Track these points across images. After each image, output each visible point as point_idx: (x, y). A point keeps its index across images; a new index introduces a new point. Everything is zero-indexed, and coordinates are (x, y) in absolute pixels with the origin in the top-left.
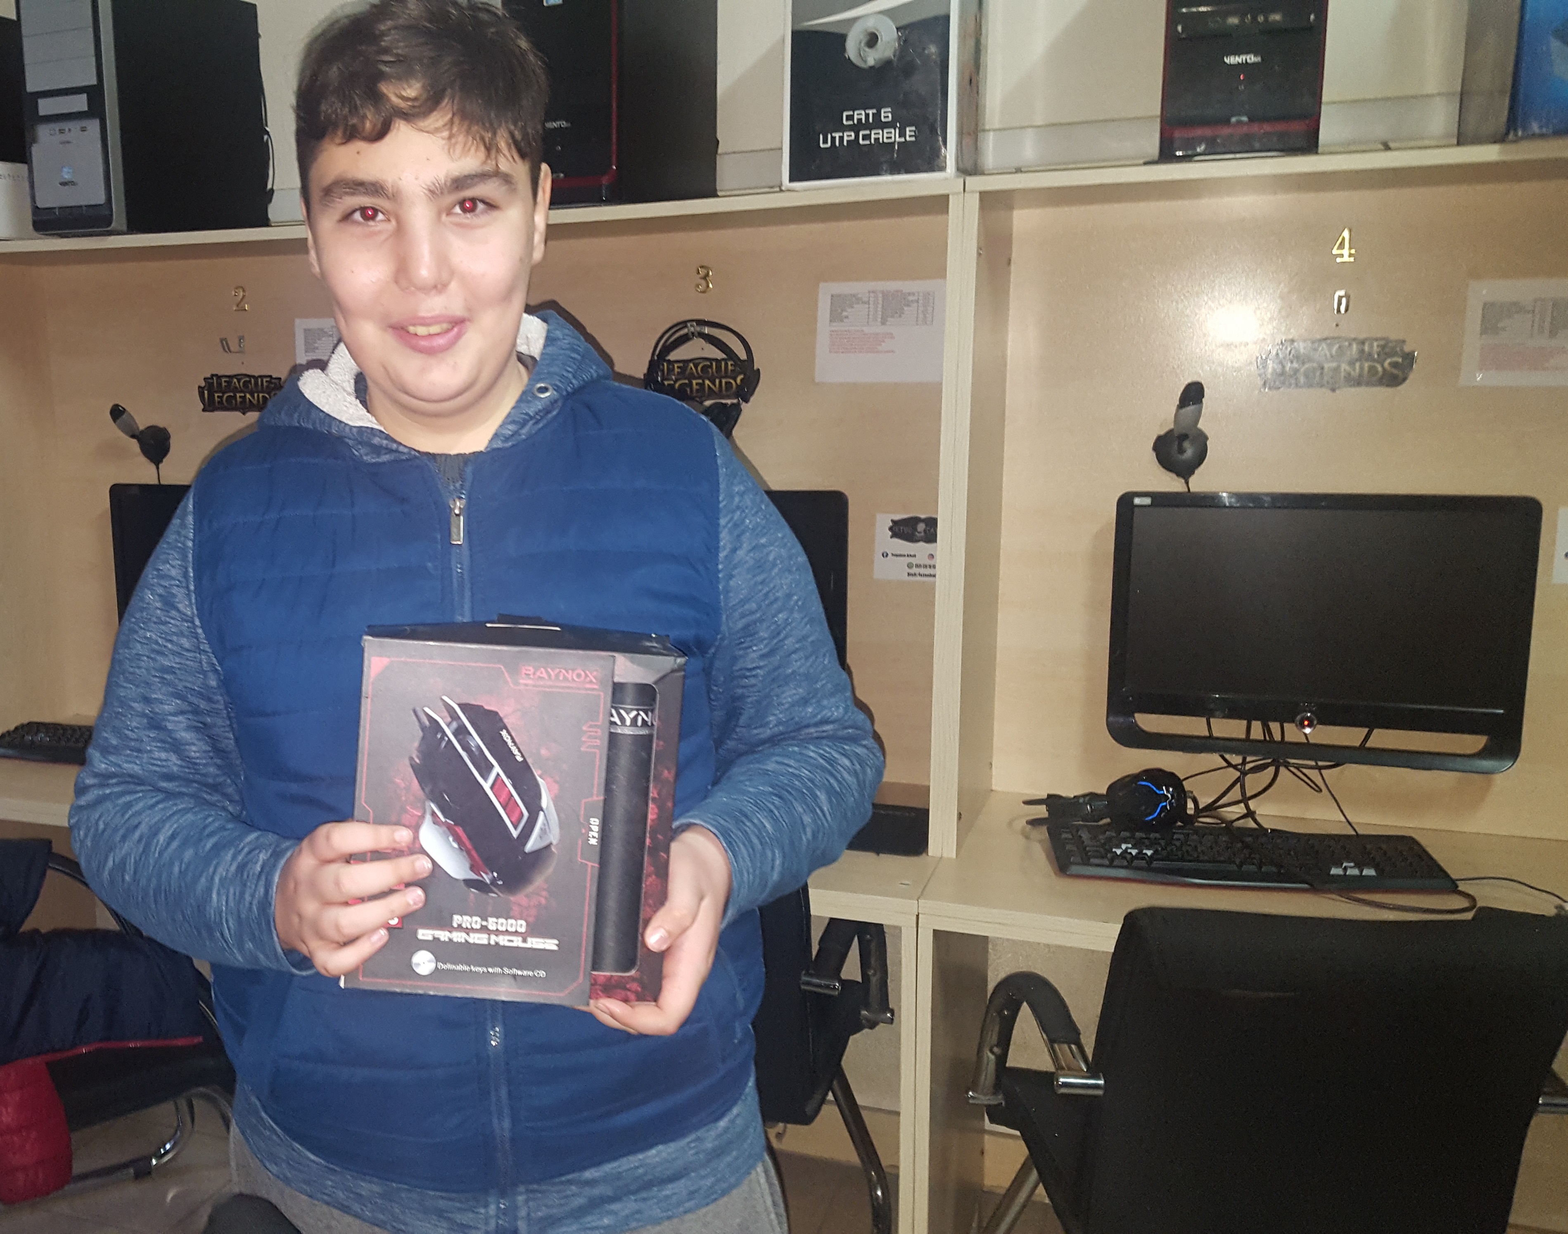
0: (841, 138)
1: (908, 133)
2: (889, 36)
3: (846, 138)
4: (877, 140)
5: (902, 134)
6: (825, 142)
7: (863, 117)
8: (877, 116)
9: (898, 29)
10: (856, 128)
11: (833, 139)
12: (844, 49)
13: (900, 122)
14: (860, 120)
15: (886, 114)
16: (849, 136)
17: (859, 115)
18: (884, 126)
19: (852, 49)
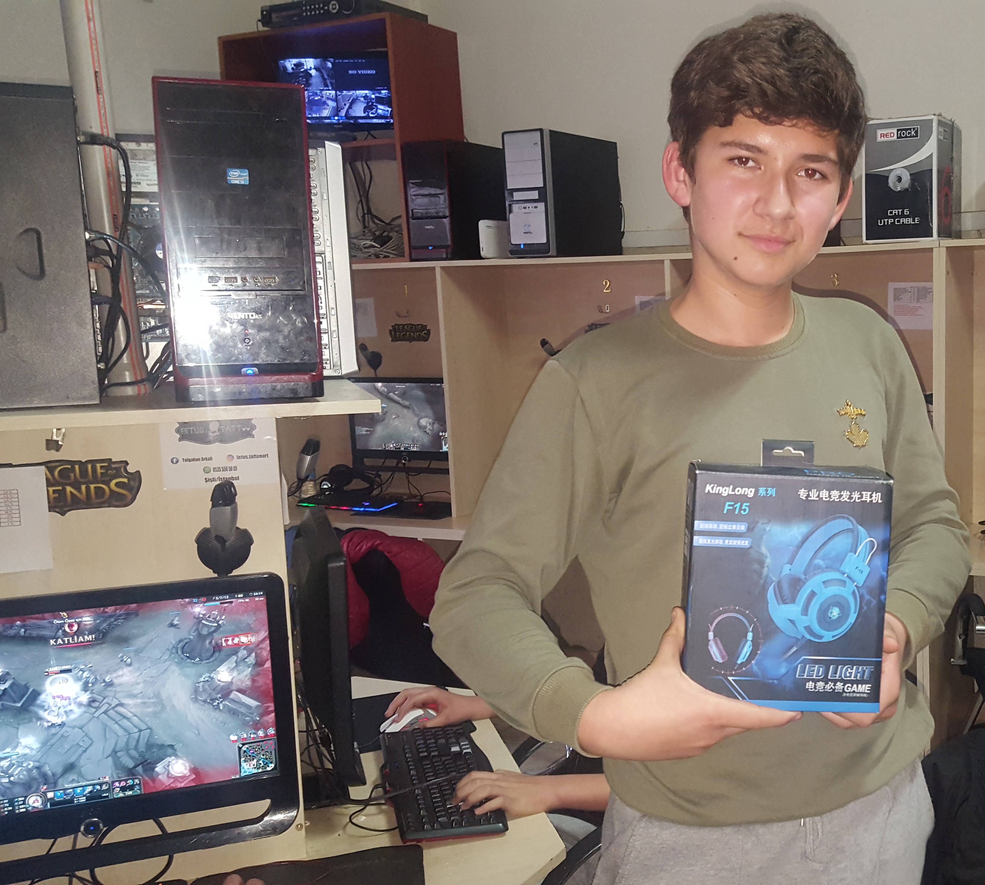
0: (888, 221)
1: (916, 220)
2: (906, 178)
3: (890, 222)
4: (903, 222)
5: (914, 221)
6: (881, 223)
7: (897, 212)
8: (903, 212)
9: (910, 174)
10: (894, 217)
11: (884, 222)
12: (888, 183)
13: (912, 215)
14: (895, 214)
15: (906, 212)
16: (891, 221)
17: (895, 212)
18: (906, 217)
19: (891, 184)
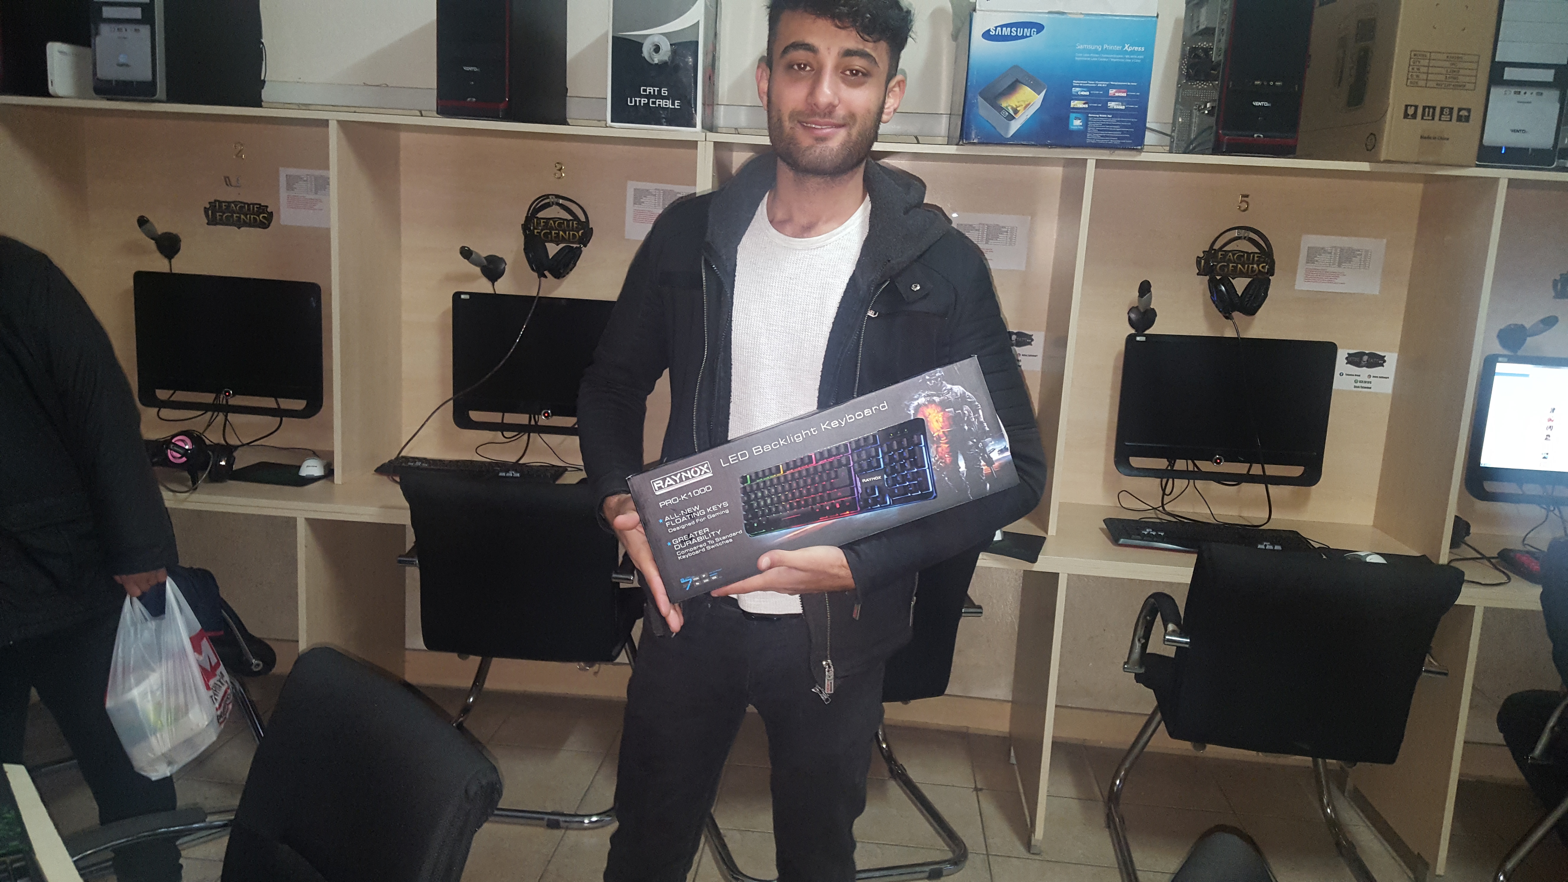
0: (640, 101)
1: (676, 104)
2: (666, 47)
3: (642, 102)
4: (659, 105)
5: (673, 104)
6: (631, 102)
7: (652, 91)
8: (660, 91)
9: (671, 45)
10: (649, 97)
11: (636, 101)
12: (642, 51)
13: (671, 97)
14: (650, 92)
15: (664, 92)
16: (644, 101)
17: (650, 90)
18: (663, 98)
19: (646, 51)
